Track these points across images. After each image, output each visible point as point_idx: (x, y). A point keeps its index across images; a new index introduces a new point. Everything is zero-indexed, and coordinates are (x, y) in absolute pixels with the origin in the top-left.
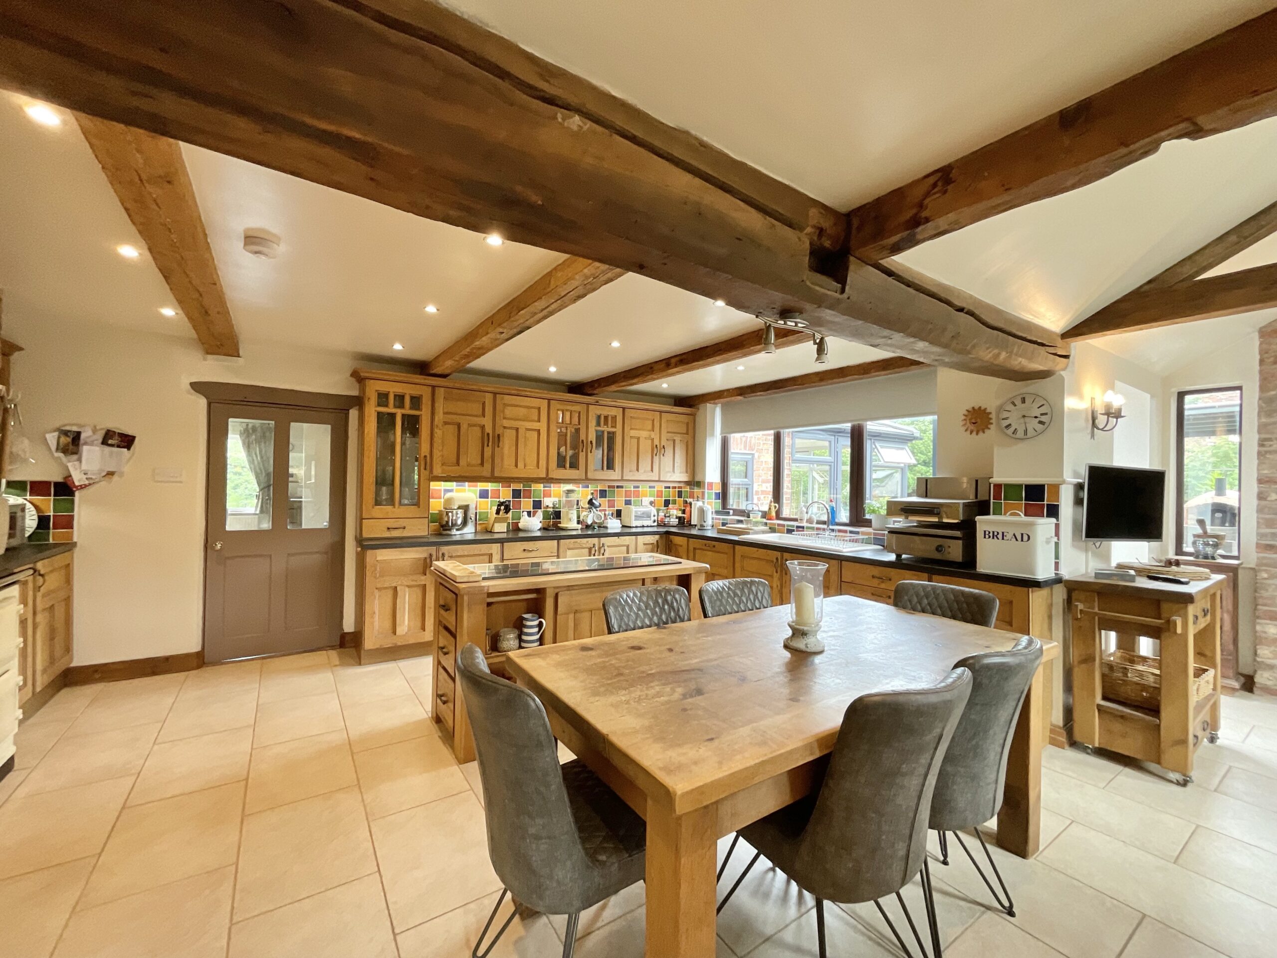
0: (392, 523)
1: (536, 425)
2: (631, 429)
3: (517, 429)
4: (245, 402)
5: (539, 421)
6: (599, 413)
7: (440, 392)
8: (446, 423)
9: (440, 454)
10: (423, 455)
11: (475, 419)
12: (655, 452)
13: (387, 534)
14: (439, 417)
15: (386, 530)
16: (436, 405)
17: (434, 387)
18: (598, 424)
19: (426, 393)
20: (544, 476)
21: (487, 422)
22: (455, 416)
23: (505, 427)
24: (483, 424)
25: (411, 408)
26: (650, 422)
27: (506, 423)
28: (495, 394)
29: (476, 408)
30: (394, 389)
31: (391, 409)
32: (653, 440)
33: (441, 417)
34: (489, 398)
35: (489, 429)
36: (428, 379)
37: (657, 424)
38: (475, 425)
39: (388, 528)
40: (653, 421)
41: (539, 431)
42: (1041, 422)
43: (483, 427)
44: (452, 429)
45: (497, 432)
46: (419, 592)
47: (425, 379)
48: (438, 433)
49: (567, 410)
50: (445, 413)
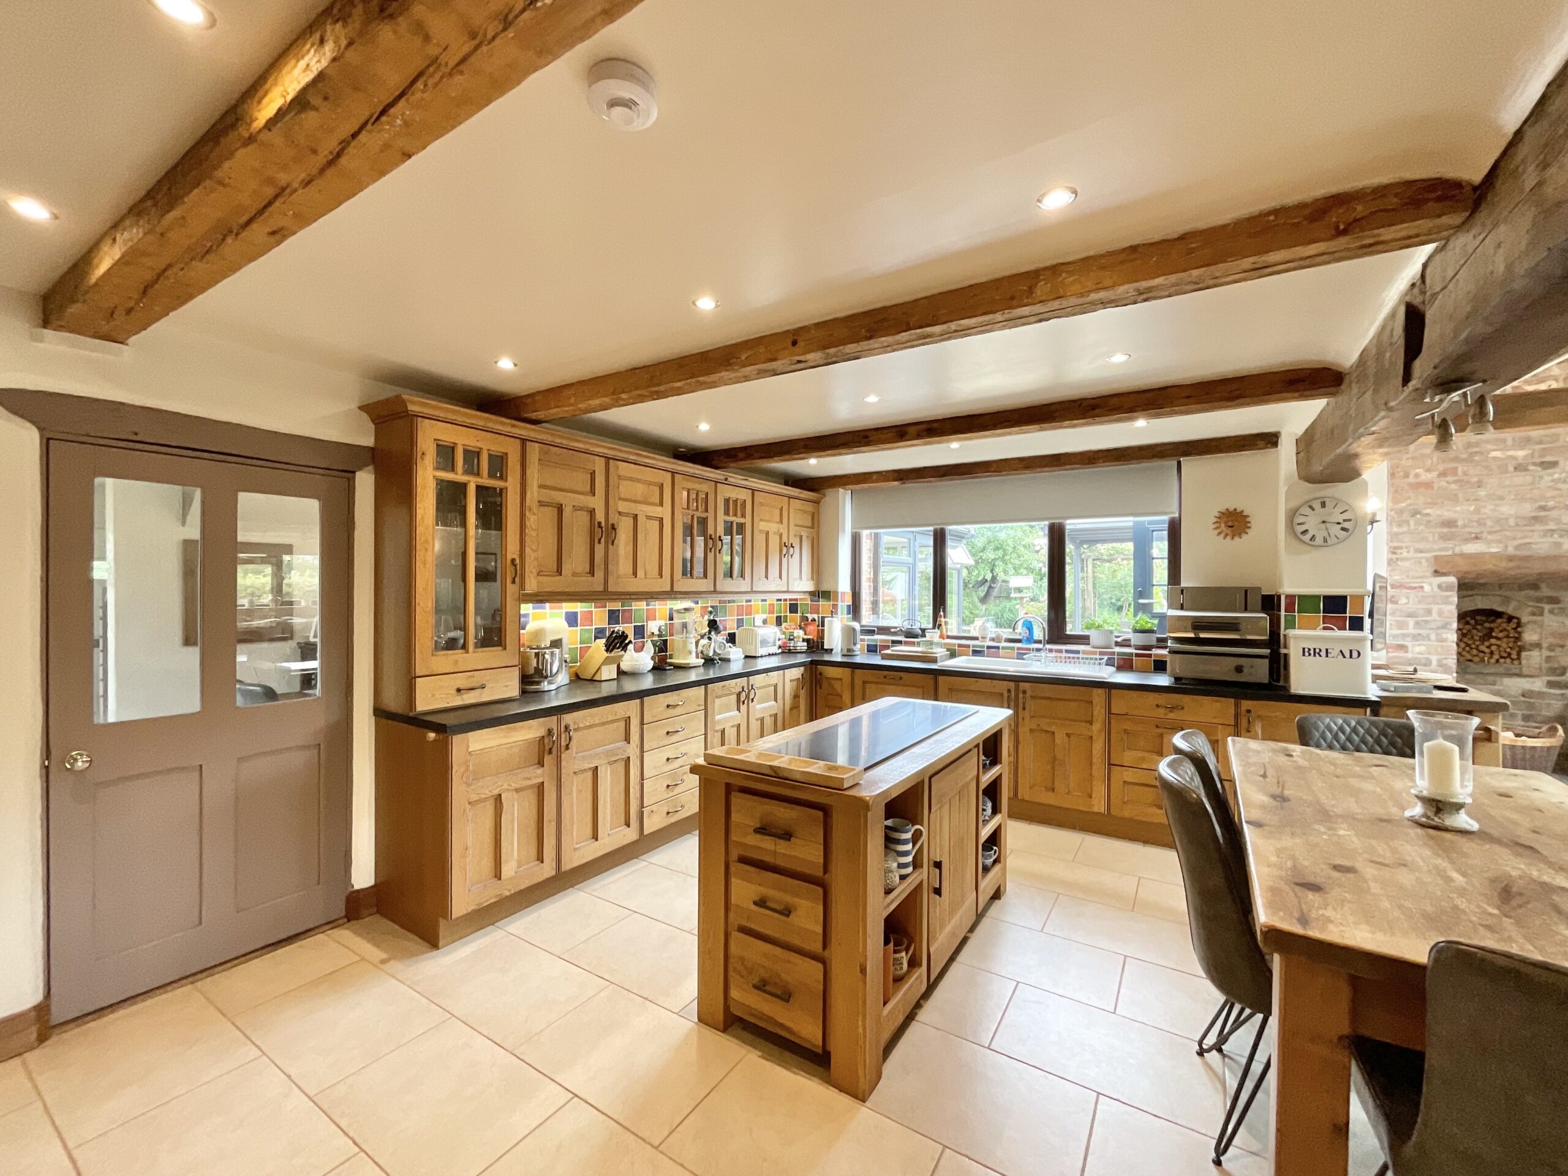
0: (461, 681)
1: (657, 511)
2: (762, 520)
3: (635, 517)
4: (134, 443)
5: (661, 504)
6: (727, 495)
7: (534, 450)
8: (541, 504)
9: (533, 555)
10: (509, 557)
11: (582, 497)
12: (784, 552)
13: (458, 701)
14: (534, 494)
15: (454, 692)
16: (528, 472)
17: (524, 441)
18: (727, 513)
19: (512, 450)
20: (668, 589)
21: (597, 503)
22: (553, 493)
23: (620, 513)
24: (591, 506)
25: (492, 475)
26: (778, 512)
27: (622, 506)
28: (608, 459)
29: (580, 480)
30: (463, 439)
31: (458, 476)
32: (781, 536)
33: (536, 494)
34: (599, 465)
35: (600, 517)
36: (519, 427)
37: (785, 514)
38: (581, 509)
39: (459, 690)
40: (781, 509)
41: (661, 520)
42: (1343, 529)
43: (592, 512)
44: (550, 513)
45: (611, 522)
46: (531, 798)
47: (513, 426)
48: (531, 520)
49: (693, 489)
50: (541, 486)
